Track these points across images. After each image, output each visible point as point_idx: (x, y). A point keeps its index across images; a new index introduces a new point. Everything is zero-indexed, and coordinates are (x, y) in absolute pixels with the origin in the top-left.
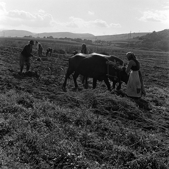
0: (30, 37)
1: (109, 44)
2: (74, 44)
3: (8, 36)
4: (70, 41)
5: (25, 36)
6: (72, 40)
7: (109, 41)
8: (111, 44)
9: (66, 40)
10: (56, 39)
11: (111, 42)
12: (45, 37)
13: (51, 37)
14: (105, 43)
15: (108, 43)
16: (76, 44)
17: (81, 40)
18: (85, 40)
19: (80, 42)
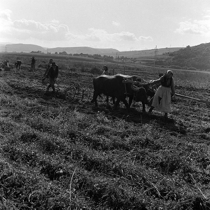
0: (38, 52)
1: (133, 62)
2: (90, 61)
3: (12, 52)
4: (87, 58)
5: (33, 52)
6: (89, 56)
7: (133, 58)
8: (136, 61)
9: (82, 56)
10: (71, 55)
11: (135, 59)
12: (56, 53)
13: (64, 53)
14: (129, 60)
15: (132, 60)
16: (94, 61)
17: (100, 56)
18: (105, 56)
19: (98, 58)
